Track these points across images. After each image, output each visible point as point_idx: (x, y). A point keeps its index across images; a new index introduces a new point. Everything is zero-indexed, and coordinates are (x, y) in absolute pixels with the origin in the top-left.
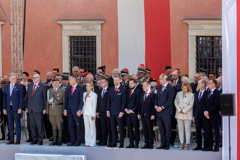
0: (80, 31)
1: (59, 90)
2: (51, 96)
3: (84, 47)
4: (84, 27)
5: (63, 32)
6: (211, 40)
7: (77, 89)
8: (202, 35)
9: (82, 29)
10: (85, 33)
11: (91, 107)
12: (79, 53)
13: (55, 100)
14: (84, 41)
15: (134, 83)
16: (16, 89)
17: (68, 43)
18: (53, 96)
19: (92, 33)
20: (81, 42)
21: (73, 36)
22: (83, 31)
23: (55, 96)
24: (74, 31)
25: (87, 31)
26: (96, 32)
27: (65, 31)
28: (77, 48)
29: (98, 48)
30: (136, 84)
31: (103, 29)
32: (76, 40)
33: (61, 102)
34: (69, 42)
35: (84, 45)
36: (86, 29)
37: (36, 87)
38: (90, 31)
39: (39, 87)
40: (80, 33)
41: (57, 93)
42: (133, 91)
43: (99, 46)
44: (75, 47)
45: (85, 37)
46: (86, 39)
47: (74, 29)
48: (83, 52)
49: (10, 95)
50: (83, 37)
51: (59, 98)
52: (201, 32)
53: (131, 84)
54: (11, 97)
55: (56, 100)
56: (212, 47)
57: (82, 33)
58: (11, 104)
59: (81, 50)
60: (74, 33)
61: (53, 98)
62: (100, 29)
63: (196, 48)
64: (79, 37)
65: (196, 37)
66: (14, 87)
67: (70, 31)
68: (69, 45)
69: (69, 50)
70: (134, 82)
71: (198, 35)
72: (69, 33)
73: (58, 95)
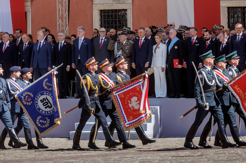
0: (111, 5)
1: (127, 43)
2: (119, 48)
3: (115, 20)
4: (115, 1)
5: (94, 6)
6: (243, 11)
7: (145, 42)
8: (233, 6)
9: (113, 3)
10: (115, 6)
11: (161, 58)
12: (109, 26)
13: (123, 52)
14: (115, 15)
15: (209, 35)
16: (84, 43)
17: (98, 17)
18: (122, 49)
19: (123, 6)
20: (112, 16)
21: (104, 10)
22: (114, 5)
23: (123, 48)
24: (104, 5)
25: (118, 4)
26: (127, 5)
27: (95, 5)
28: (108, 21)
29: (129, 21)
30: (211, 35)
31: (134, 2)
32: (106, 14)
33: (129, 55)
34: (100, 15)
35: (115, 19)
36: (117, 3)
37: (103, 41)
38: (121, 4)
39: (106, 41)
40: (110, 7)
41: (125, 46)
42: (208, 42)
43: (131, 19)
44: (105, 21)
45: (116, 10)
46: (116, 13)
47: (105, 3)
48: (114, 25)
49: (78, 49)
50: (114, 11)
51: (128, 51)
52: (233, 3)
53: (207, 35)
54: (79, 51)
55: (125, 52)
56: (244, 18)
57: (114, 6)
58: (79, 58)
59: (112, 24)
60: (105, 7)
61: (121, 51)
62: (131, 2)
63: (227, 18)
64: (110, 11)
65: (227, 8)
66: (83, 41)
67: (101, 5)
68: (100, 18)
69: (100, 24)
70: (209, 33)
71: (229, 6)
72: (100, 7)
73: (126, 48)
